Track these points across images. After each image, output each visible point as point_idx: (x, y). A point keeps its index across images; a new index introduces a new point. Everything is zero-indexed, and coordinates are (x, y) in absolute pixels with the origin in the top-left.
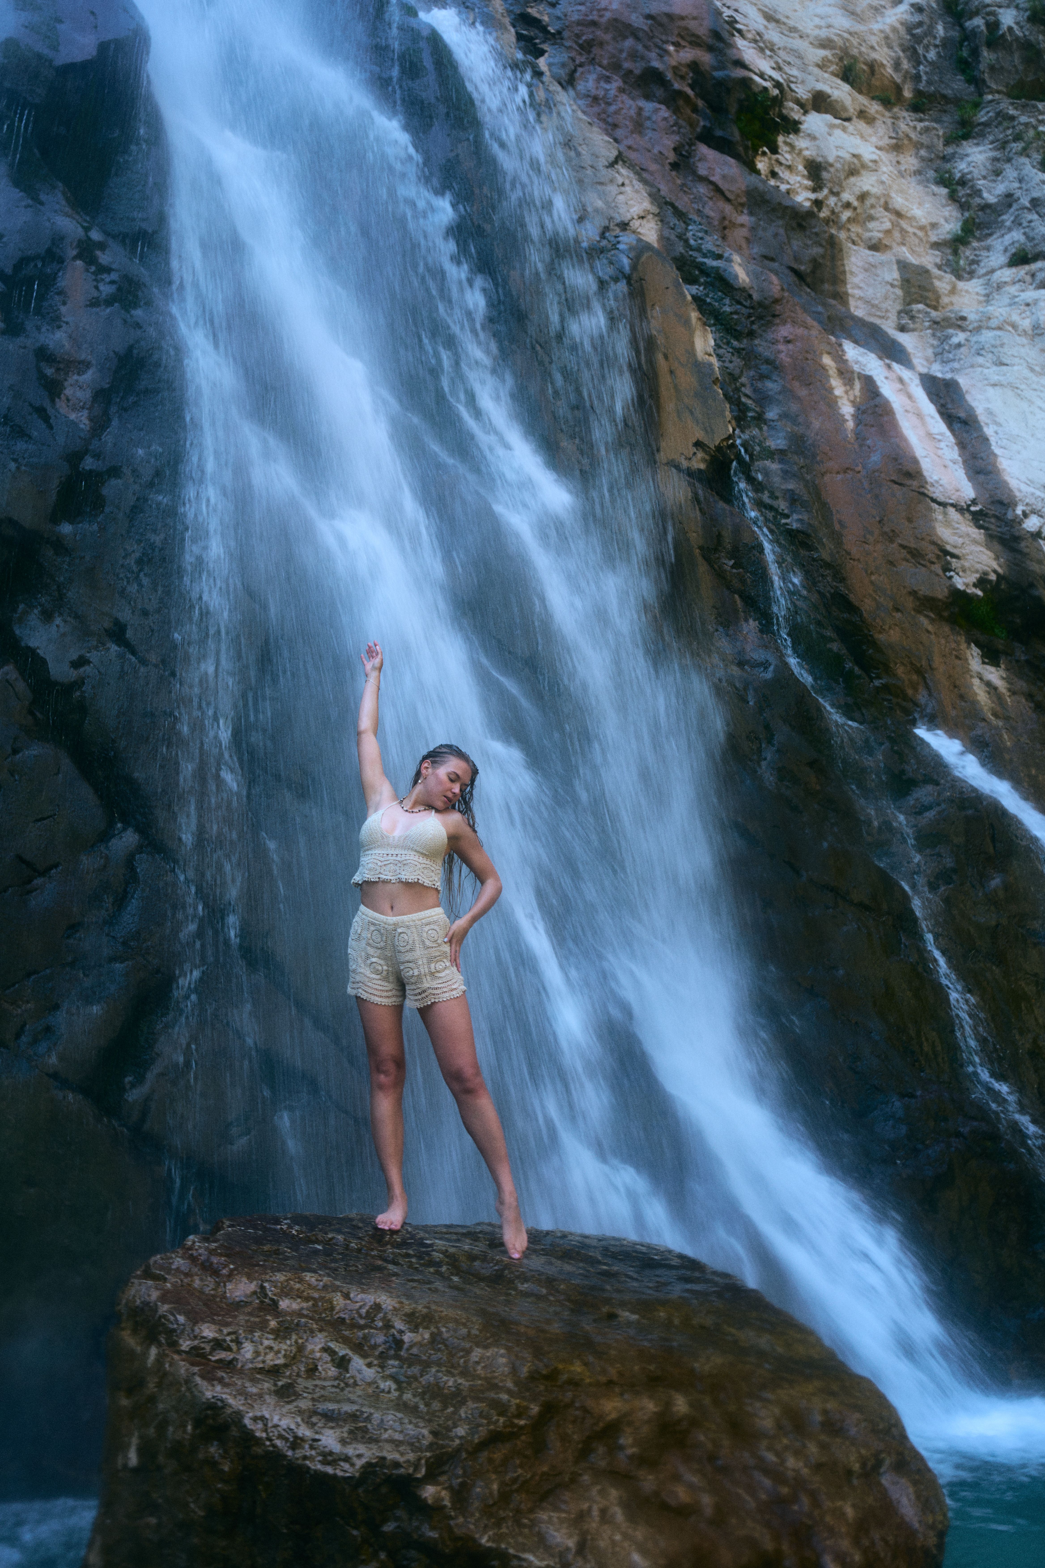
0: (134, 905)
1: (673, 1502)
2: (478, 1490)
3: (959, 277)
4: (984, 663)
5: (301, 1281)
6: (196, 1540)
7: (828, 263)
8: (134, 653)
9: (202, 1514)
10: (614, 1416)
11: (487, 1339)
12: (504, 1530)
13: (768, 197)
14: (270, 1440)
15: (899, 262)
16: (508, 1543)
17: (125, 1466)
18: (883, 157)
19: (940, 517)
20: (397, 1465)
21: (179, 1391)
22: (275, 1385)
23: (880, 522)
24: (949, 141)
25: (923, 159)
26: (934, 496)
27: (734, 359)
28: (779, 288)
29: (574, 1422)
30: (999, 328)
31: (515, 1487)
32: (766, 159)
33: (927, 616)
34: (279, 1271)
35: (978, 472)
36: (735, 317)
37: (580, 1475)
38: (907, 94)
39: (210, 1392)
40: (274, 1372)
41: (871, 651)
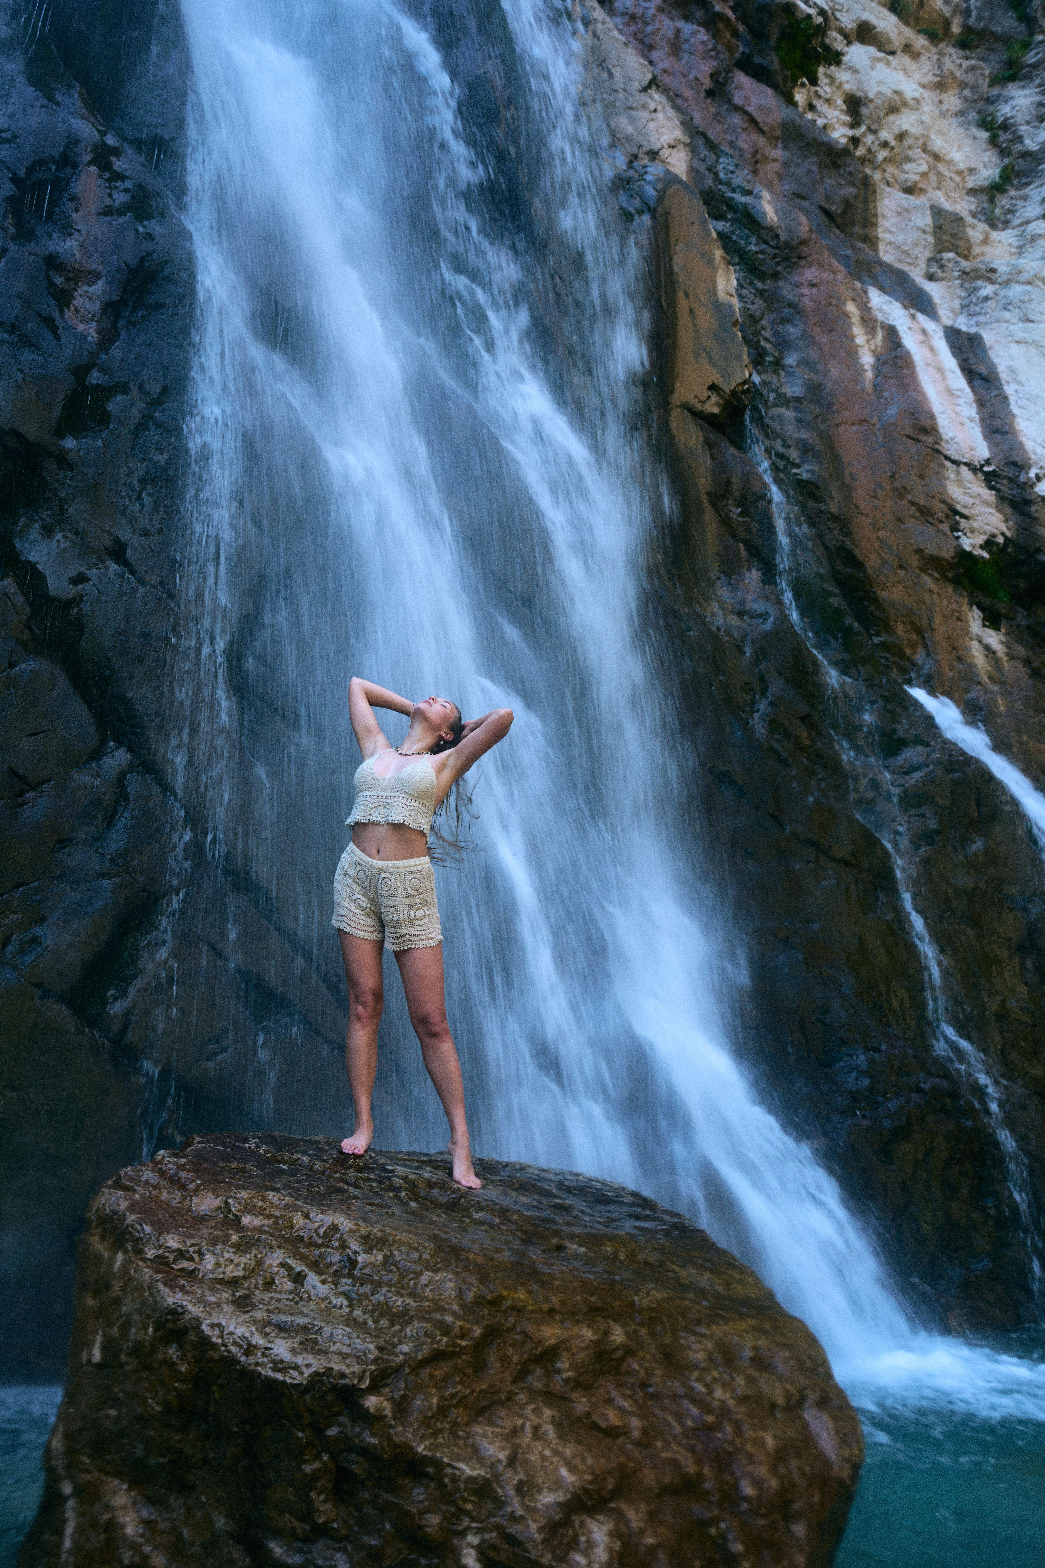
0: (122, 823)
1: (603, 1424)
2: (418, 1402)
3: (993, 227)
4: (984, 626)
5: (264, 1199)
6: (152, 1433)
7: (860, 205)
8: (132, 572)
9: (158, 1409)
10: (553, 1341)
11: (437, 1263)
12: (440, 1440)
13: (803, 131)
14: (226, 1346)
15: (932, 207)
16: (444, 1453)
17: (89, 1361)
18: (925, 95)
19: (953, 476)
20: (343, 1375)
21: (142, 1295)
22: (233, 1295)
23: (891, 477)
24: (994, 82)
25: (966, 100)
26: (948, 453)
27: (756, 300)
28: (807, 228)
29: (514, 1345)
30: (1029, 283)
31: (454, 1401)
32: (804, 91)
33: (931, 575)
34: (244, 1188)
35: (995, 431)
36: (760, 256)
37: (517, 1394)
38: (956, 29)
39: (171, 1298)
40: (233, 1283)
41: (872, 608)
